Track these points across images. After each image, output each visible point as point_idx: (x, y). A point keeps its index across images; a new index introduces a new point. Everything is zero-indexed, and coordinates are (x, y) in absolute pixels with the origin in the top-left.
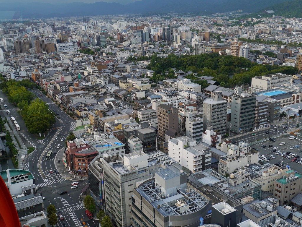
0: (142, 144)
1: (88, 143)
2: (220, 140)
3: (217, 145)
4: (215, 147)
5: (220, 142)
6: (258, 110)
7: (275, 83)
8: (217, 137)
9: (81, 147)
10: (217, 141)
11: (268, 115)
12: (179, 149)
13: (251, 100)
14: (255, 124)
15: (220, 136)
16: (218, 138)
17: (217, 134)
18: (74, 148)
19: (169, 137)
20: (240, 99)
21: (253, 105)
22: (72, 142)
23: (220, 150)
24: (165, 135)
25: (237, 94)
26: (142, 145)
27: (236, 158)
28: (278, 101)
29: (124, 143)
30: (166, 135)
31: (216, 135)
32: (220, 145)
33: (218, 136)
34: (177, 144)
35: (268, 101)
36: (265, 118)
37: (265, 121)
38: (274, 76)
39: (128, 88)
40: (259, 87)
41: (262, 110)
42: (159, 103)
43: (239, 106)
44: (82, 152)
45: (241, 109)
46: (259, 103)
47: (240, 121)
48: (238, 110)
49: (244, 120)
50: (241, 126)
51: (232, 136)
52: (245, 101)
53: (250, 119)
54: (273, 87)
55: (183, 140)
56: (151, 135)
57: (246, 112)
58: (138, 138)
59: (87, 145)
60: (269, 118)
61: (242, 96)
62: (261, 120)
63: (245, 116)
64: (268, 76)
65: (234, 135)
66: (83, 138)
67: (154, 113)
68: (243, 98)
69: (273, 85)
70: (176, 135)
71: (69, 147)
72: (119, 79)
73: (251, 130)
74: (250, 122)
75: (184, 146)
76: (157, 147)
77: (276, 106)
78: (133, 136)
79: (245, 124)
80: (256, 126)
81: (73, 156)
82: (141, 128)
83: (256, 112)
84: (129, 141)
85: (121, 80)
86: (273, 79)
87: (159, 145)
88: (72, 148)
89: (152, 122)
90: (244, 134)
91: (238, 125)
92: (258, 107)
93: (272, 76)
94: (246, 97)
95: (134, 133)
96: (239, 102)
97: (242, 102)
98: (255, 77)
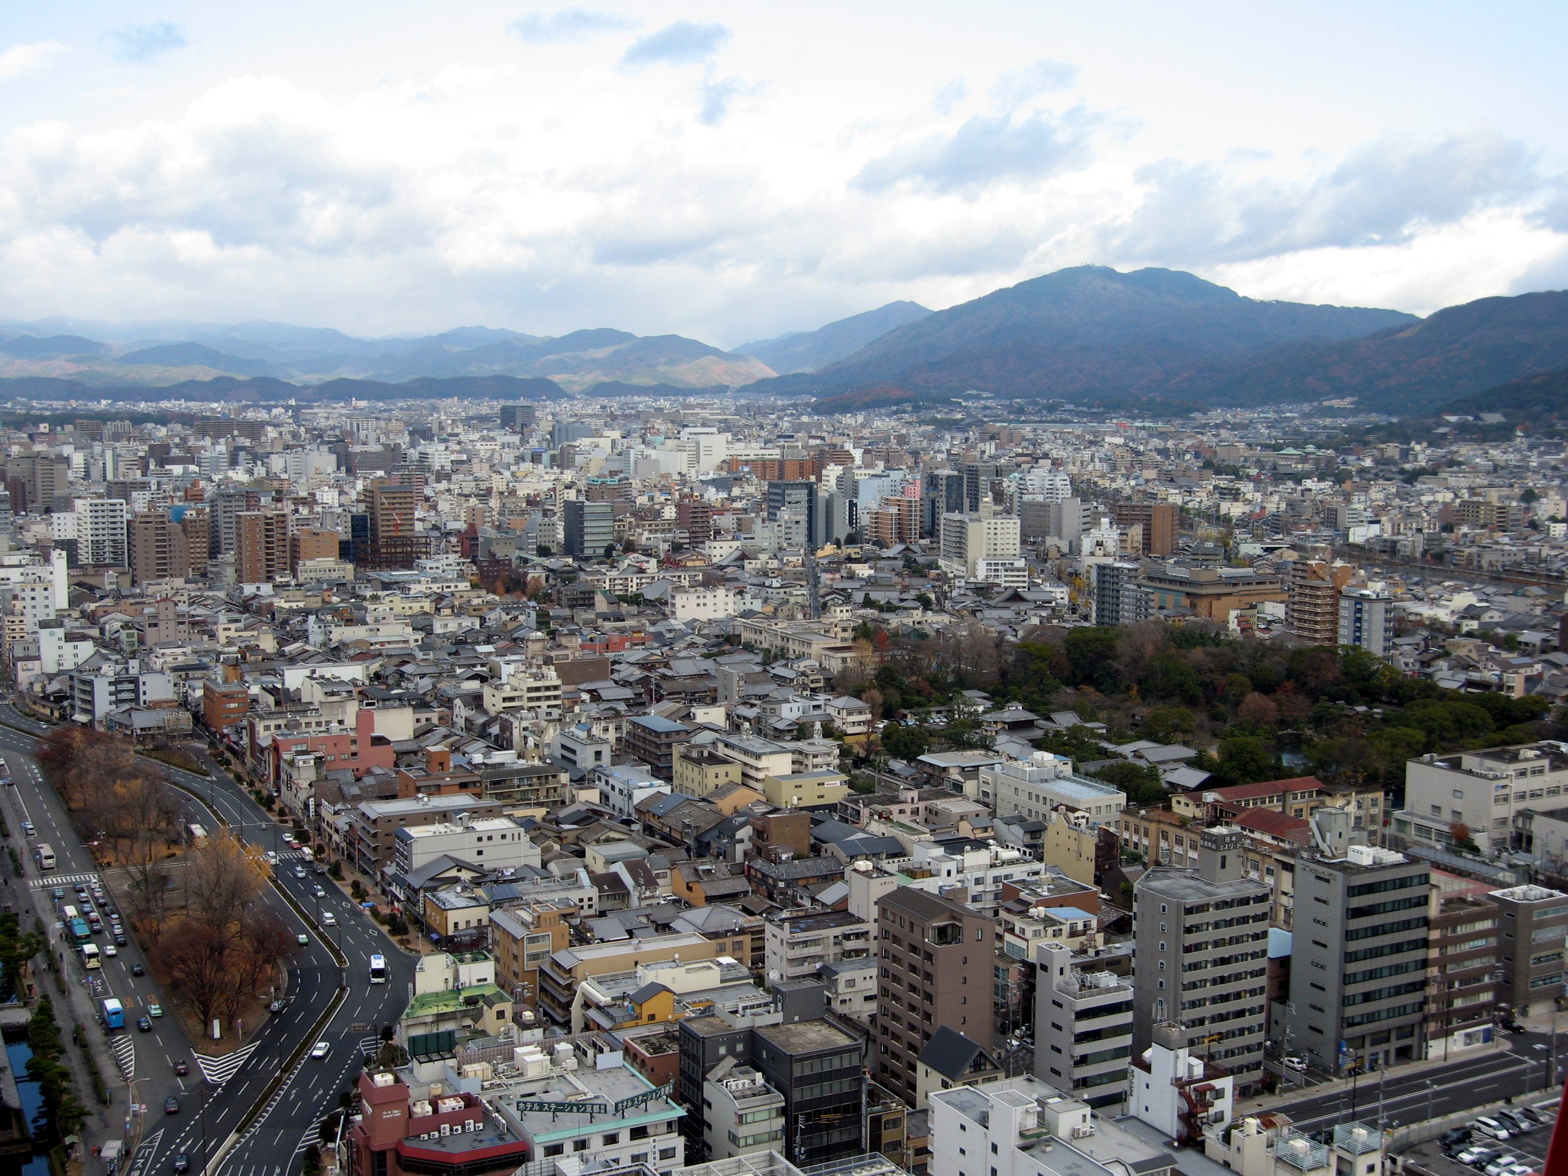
0: (783, 1112)
1: (474, 1090)
2: (1224, 1105)
3: (1212, 1136)
4: (1200, 1147)
5: (1228, 1119)
6: (1442, 944)
7: (1532, 795)
8: (1212, 1088)
9: (436, 1110)
10: (1212, 1111)
11: (1500, 973)
12: (995, 1148)
13: (1403, 883)
14: (1426, 1019)
15: (1226, 1083)
16: (1219, 1094)
17: (1213, 1072)
18: (397, 1113)
19: (936, 1077)
20: (1339, 875)
21: (1415, 913)
22: (389, 1078)
23: (1227, 1165)
24: (914, 1068)
25: (1323, 846)
26: (782, 1121)
28: (1551, 895)
29: (679, 1097)
30: (921, 1067)
31: (1207, 1077)
32: (1227, 1138)
33: (1218, 1083)
34: (984, 1121)
35: (1497, 893)
36: (1485, 989)
37: (1483, 1006)
38: (1531, 754)
39: (721, 791)
40: (1447, 816)
41: (1466, 947)
42: (887, 879)
43: (1334, 913)
44: (439, 1141)
45: (1350, 935)
46: (1449, 903)
47: (1346, 1001)
48: (1333, 935)
49: (1367, 997)
50: (1350, 1032)
51: (1299, 1087)
52: (1370, 889)
53: (1398, 991)
54: (1527, 815)
55: (1017, 1102)
56: (836, 1063)
57: (1377, 952)
58: (759, 1076)
59: (470, 1101)
60: (1505, 989)
61: (1352, 858)
62: (1458, 1003)
63: (1372, 975)
64: (1498, 757)
65: (1308, 1084)
66: (452, 1062)
67: (858, 936)
68: (1359, 869)
69: (1522, 805)
70: (977, 1067)
71: (370, 1110)
72: (674, 737)
73: (1404, 1054)
74: (1402, 1011)
75: (1022, 1135)
76: (866, 1131)
77: (1541, 925)
78: (731, 1061)
79: (1371, 1018)
80: (1436, 1036)
81: (390, 1158)
82: (779, 1018)
83: (1434, 953)
84: (710, 1090)
85: (680, 742)
86: (1523, 774)
87: (876, 1121)
88: (387, 1115)
89: (841, 988)
90: (1366, 1080)
91: (1329, 1022)
92: (1440, 924)
93: (1515, 758)
94: (1378, 866)
95: (740, 1047)
96: (1336, 890)
97: (1354, 891)
98: (1427, 756)
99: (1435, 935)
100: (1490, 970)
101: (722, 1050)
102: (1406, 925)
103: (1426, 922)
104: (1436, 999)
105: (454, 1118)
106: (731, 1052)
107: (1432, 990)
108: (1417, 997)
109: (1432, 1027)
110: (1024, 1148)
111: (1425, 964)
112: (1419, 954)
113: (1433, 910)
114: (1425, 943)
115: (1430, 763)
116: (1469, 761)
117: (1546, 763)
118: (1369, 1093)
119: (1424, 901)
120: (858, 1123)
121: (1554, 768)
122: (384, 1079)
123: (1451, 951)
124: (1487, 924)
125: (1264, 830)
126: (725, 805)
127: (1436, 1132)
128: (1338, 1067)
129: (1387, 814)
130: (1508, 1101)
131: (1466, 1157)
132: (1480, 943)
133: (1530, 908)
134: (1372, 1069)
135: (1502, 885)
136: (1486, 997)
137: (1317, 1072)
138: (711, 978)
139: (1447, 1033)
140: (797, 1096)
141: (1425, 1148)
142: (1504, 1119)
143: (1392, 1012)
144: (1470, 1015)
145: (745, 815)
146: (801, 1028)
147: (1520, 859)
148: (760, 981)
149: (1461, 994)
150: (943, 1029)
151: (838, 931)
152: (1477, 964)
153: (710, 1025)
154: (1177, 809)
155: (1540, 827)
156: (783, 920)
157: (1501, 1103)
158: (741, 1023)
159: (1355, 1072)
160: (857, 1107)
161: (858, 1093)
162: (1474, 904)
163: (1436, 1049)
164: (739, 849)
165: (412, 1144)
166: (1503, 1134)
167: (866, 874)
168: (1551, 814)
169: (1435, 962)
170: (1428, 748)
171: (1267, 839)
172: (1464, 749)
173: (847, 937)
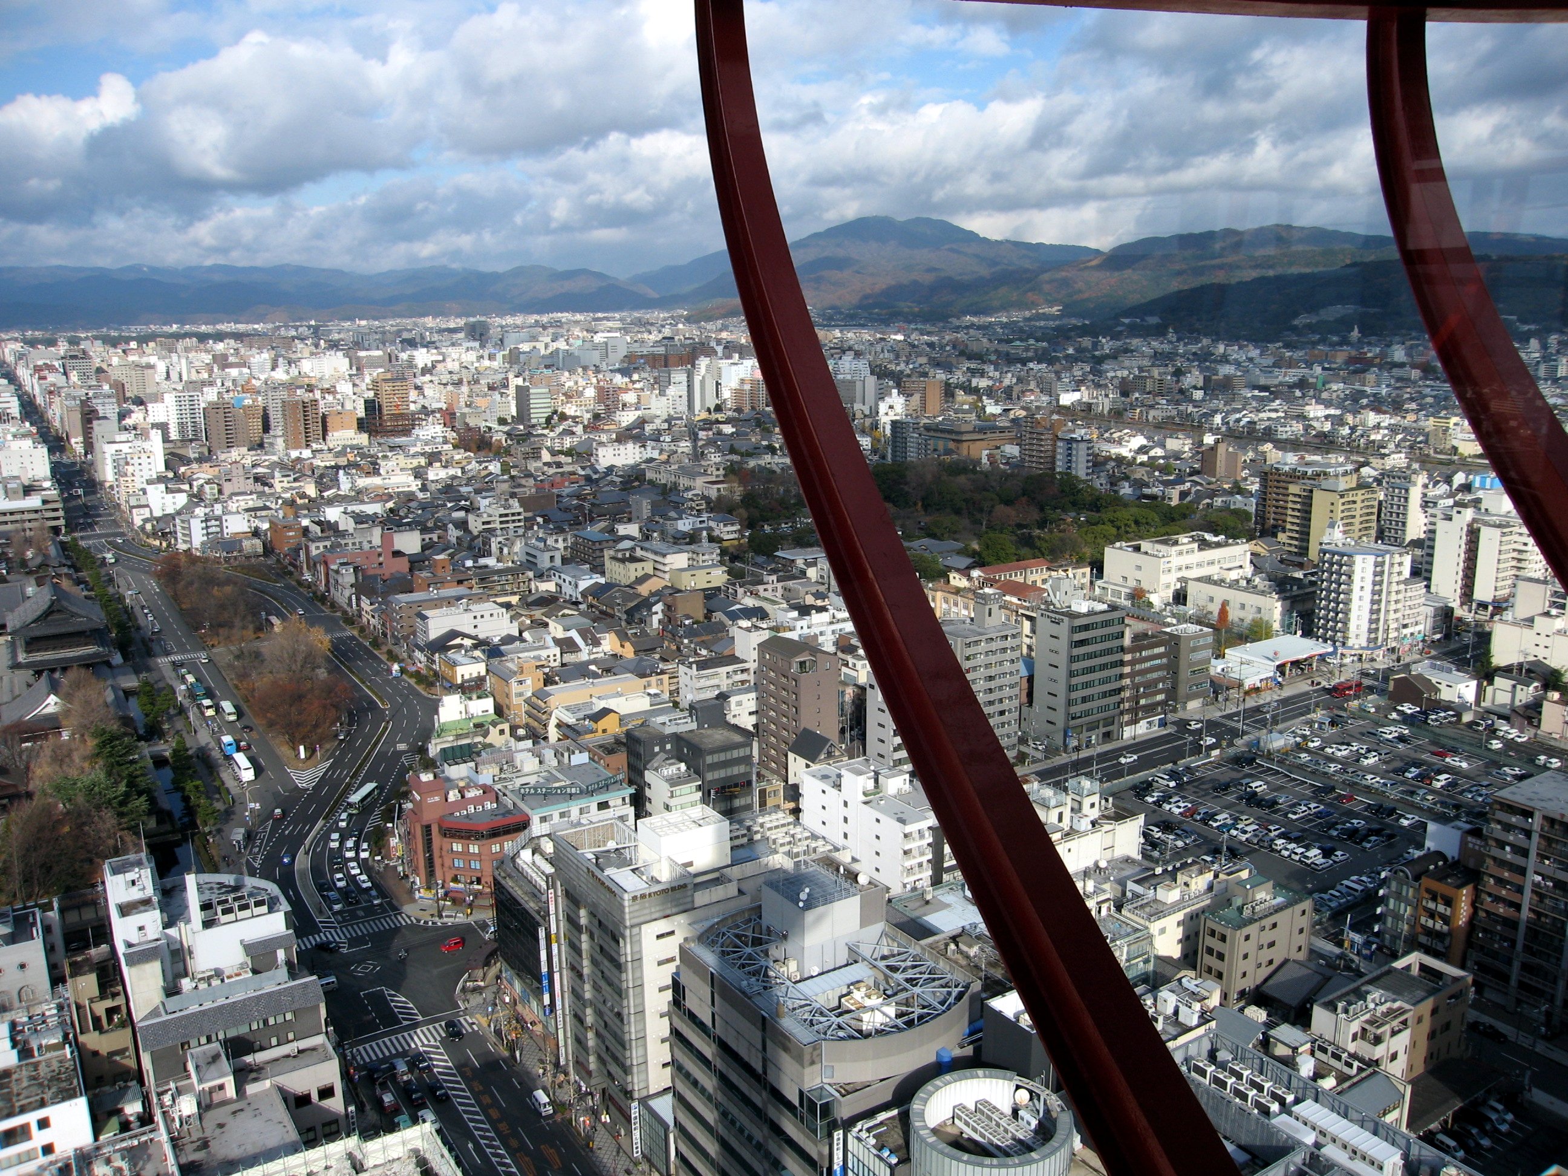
0: (699, 788)
1: (489, 782)
6: (1133, 663)
7: (1187, 568)
9: (463, 797)
11: (1169, 681)
12: (846, 804)
13: (1106, 624)
14: (1122, 713)
18: (437, 799)
19: (801, 761)
20: (1066, 619)
21: (1116, 643)
22: (430, 777)
24: (786, 756)
25: (1055, 601)
26: (700, 794)
27: (1058, 836)
28: (1201, 631)
30: (791, 756)
34: (838, 786)
35: (1168, 630)
36: (1160, 692)
37: (1159, 703)
38: (1186, 540)
39: (642, 580)
40: (1132, 583)
41: (1148, 665)
42: (761, 632)
43: (1063, 645)
44: (468, 816)
45: (1073, 659)
46: (1136, 638)
47: (1070, 703)
48: (1062, 660)
49: (1084, 700)
50: (1072, 723)
51: (1040, 761)
52: (1086, 628)
53: (1105, 695)
54: (1183, 580)
55: (859, 773)
56: (736, 754)
57: (1091, 670)
58: (683, 766)
59: (486, 789)
60: (1172, 693)
61: (1075, 608)
62: (1143, 702)
63: (1087, 685)
64: (1165, 542)
65: (1046, 758)
66: (472, 764)
67: (743, 671)
68: (1078, 615)
69: (1180, 574)
70: (830, 755)
71: (418, 798)
72: (605, 545)
73: (1107, 736)
74: (1106, 708)
75: (865, 794)
76: (756, 799)
77: (1194, 650)
78: (663, 756)
79: (1087, 713)
80: (1128, 724)
81: (435, 830)
82: (694, 726)
83: (1127, 670)
84: (649, 776)
85: (610, 548)
86: (1181, 553)
87: (763, 793)
88: (430, 800)
89: (733, 706)
90: (1084, 754)
91: (1060, 718)
92: (1131, 650)
93: (1176, 543)
94: (1091, 613)
95: (668, 747)
96: (1063, 630)
97: (1074, 630)
98: (1118, 544)
99: (1128, 657)
100: (1162, 679)
101: (657, 749)
102: (1109, 652)
103: (1122, 649)
104: (1129, 700)
105: (475, 801)
106: (663, 749)
107: (1127, 694)
108: (1116, 699)
109: (1126, 718)
110: (865, 803)
111: (1121, 676)
112: (1117, 671)
113: (1127, 641)
114: (1122, 663)
115: (1120, 548)
116: (1145, 545)
117: (1196, 545)
118: (1088, 761)
119: (1122, 635)
120: (750, 793)
121: (1200, 549)
122: (426, 777)
123: (1138, 667)
124: (1162, 649)
125: (1013, 594)
126: (644, 590)
127: (1130, 784)
128: (1065, 745)
129: (1092, 583)
130: (1175, 763)
131: (1150, 799)
132: (1156, 662)
133: (1188, 639)
134: (1087, 747)
135: (1169, 625)
136: (1160, 697)
137: (1051, 752)
138: (643, 704)
139: (1135, 721)
140: (710, 776)
141: (1122, 795)
142: (1173, 775)
143: (1101, 709)
144: (1150, 710)
145: (658, 595)
146: (709, 732)
147: (1180, 609)
148: (676, 705)
149: (1145, 695)
150: (805, 729)
151: (730, 668)
152: (1155, 675)
153: (647, 732)
154: (953, 582)
155: (1192, 590)
156: (691, 663)
157: (1170, 766)
158: (669, 730)
159: (1077, 749)
160: (749, 783)
161: (749, 773)
162: (1153, 636)
163: (1128, 732)
164: (655, 619)
165: (450, 819)
166: (1172, 784)
167: (748, 630)
168: (1199, 580)
169: (1128, 675)
170: (1119, 538)
171: (1015, 600)
172: (1142, 538)
173: (735, 672)
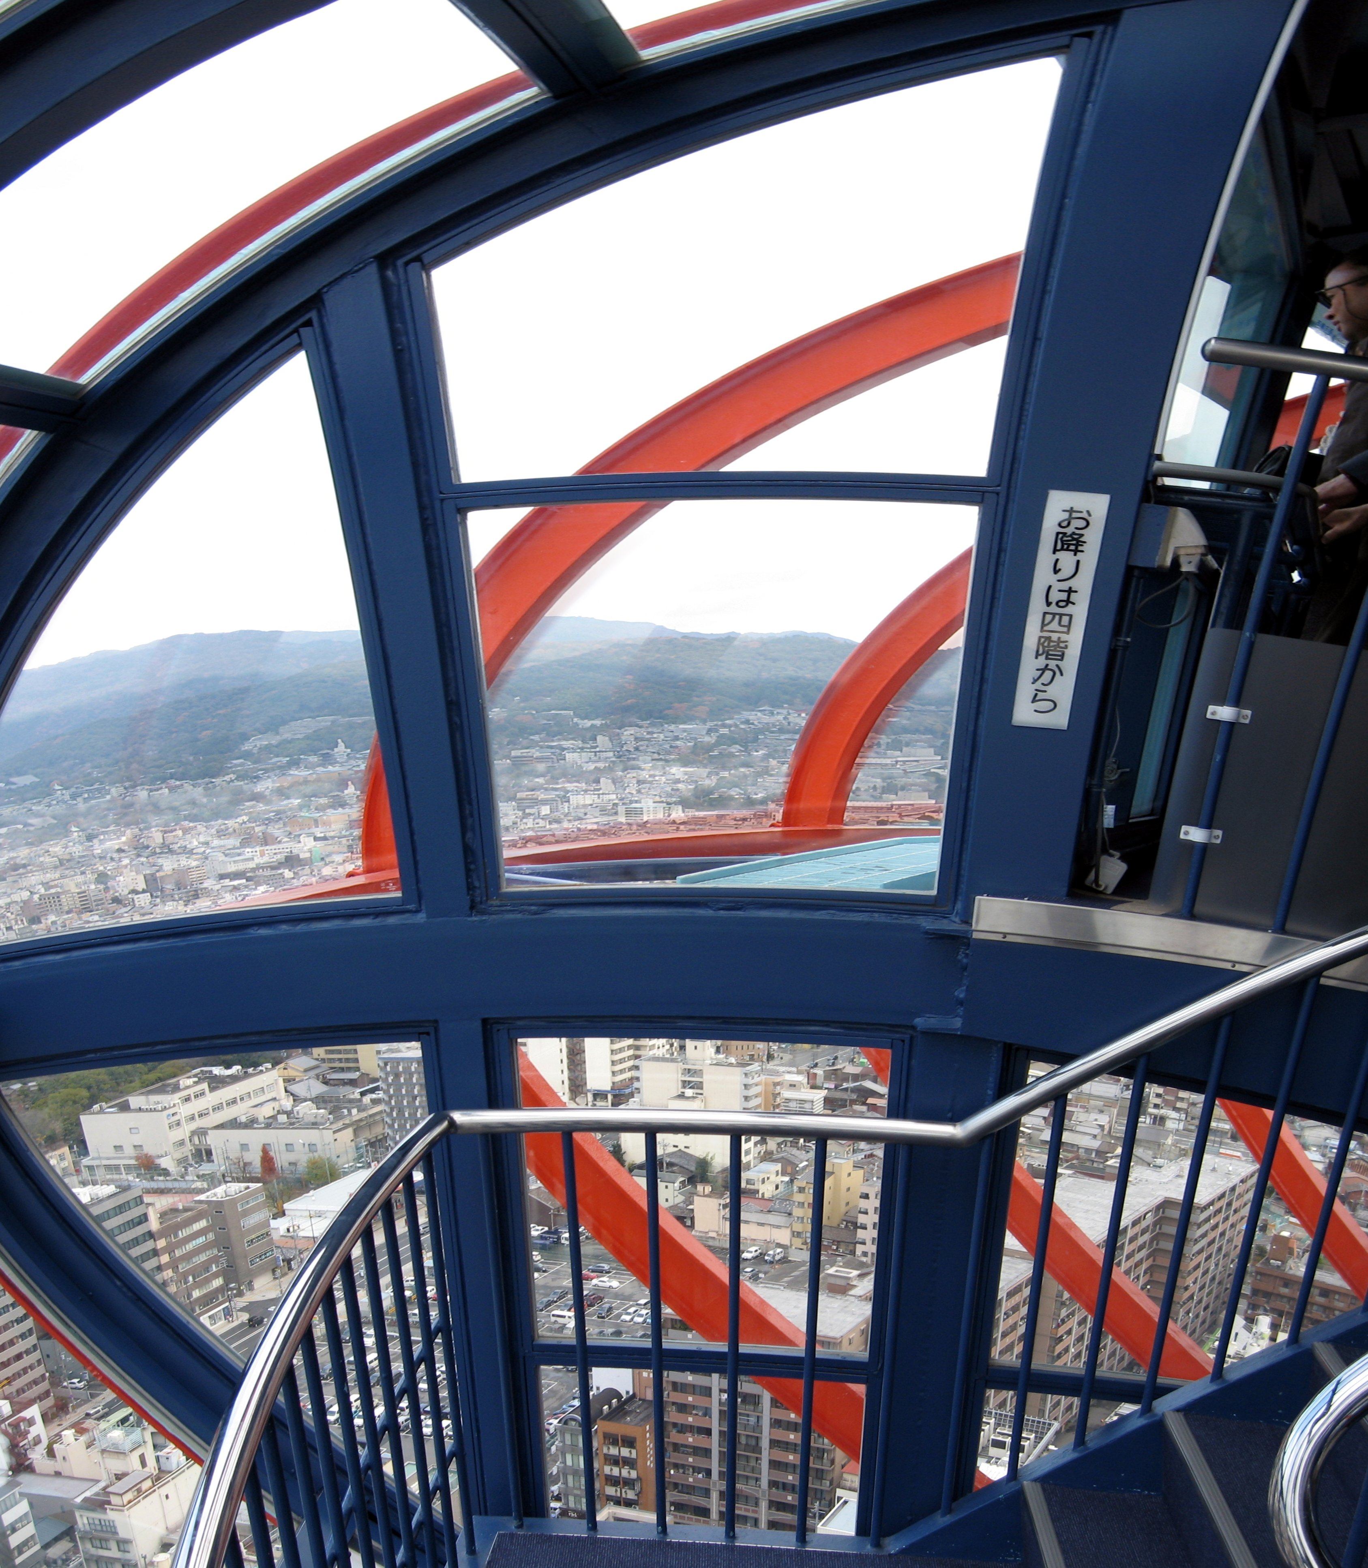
2: (38, 1429)
3: (37, 1456)
4: (30, 1469)
5: (45, 1442)
6: (169, 1249)
7: (200, 1115)
8: (24, 1419)
10: (30, 1437)
11: (223, 1260)
13: (121, 1209)
15: (34, 1412)
16: (31, 1422)
17: (18, 1407)
21: (139, 1230)
23: (58, 1474)
27: (148, 1484)
28: (248, 1188)
31: (15, 1412)
32: (51, 1453)
33: (27, 1414)
35: (202, 1197)
36: (216, 1276)
37: (217, 1290)
38: (190, 1082)
40: (129, 1151)
41: (190, 1246)
46: (163, 1215)
51: (86, 1401)
54: (201, 1132)
60: (231, 1274)
62: (196, 1294)
64: (162, 1091)
65: (93, 1396)
69: (194, 1126)
77: (246, 1213)
83: (165, 1259)
86: (187, 1099)
92: (163, 1234)
93: (176, 1088)
94: (96, 1201)
98: (96, 1107)
99: (161, 1243)
100: (215, 1260)
102: (135, 1242)
103: (150, 1235)
113: (154, 1224)
114: (155, 1253)
115: (101, 1111)
116: (135, 1101)
117: (205, 1086)
119: (144, 1218)
121: (212, 1089)
123: (178, 1253)
124: (202, 1224)
129: (76, 1164)
132: (201, 1240)
133: (233, 1202)
135: (202, 1191)
136: (218, 1282)
144: (208, 1301)
147: (206, 1168)
149: (198, 1285)
152: (203, 1257)
155: (214, 1140)
162: (186, 1210)
168: (217, 1127)
169: (168, 1266)
170: (93, 1100)
172: (129, 1093)
